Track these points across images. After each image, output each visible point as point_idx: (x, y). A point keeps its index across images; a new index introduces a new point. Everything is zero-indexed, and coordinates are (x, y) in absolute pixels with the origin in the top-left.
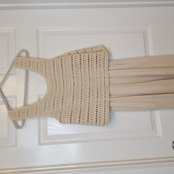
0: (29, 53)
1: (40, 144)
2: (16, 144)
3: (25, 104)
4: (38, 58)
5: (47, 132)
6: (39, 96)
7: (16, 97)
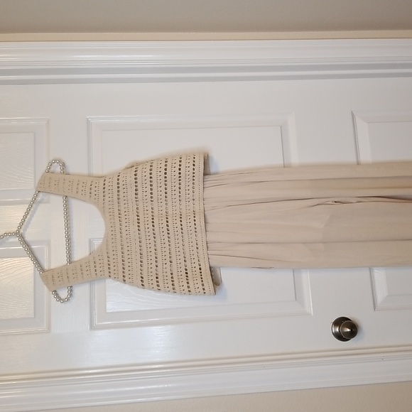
0: (67, 164)
1: (92, 327)
2: (49, 328)
3: (70, 261)
4: (89, 176)
5: (106, 306)
6: (90, 242)
7: (48, 243)
